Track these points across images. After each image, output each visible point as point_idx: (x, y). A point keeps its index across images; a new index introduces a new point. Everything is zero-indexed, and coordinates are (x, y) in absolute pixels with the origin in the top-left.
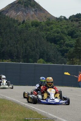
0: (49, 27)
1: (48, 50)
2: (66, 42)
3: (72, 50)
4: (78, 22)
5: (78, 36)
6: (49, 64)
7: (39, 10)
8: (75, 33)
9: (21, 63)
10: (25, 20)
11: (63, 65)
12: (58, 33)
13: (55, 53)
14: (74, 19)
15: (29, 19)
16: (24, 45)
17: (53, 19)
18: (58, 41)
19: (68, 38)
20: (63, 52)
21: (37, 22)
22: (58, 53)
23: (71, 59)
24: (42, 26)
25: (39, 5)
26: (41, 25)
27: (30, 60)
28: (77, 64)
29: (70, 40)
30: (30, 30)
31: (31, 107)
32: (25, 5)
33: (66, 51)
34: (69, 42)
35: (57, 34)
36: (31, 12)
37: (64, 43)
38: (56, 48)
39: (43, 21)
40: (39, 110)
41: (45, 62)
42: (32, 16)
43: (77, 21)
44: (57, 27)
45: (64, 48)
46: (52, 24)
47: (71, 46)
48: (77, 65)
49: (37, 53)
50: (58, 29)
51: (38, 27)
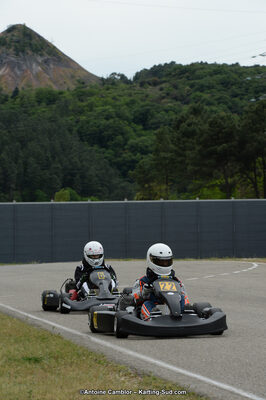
0: (84, 104)
1: (84, 163)
2: (131, 141)
3: (147, 160)
4: (158, 87)
5: (160, 123)
6: (89, 202)
7: (54, 60)
8: (152, 116)
9: (14, 203)
10: (20, 89)
11: (126, 201)
12: (107, 119)
13: (104, 171)
14: (147, 80)
15: (29, 86)
16: (21, 154)
17: (94, 83)
18: (111, 138)
19: (135, 131)
20: (125, 168)
21: (50, 93)
22: (112, 171)
23: (146, 185)
24: (66, 101)
25: (55, 47)
26: (63, 99)
27: (40, 193)
28: (161, 197)
29: (140, 136)
30: (34, 113)
31: (45, 324)
32: (16, 49)
33: (132, 164)
34: (138, 139)
35: (105, 121)
36: (34, 65)
37: (125, 144)
38: (106, 158)
39: (68, 89)
40: (64, 328)
41: (79, 198)
42: (37, 76)
43: (155, 84)
44: (106, 103)
45: (127, 155)
46: (92, 94)
47: (144, 152)
48: (162, 200)
49: (56, 173)
50: (107, 107)
51: (54, 106)
